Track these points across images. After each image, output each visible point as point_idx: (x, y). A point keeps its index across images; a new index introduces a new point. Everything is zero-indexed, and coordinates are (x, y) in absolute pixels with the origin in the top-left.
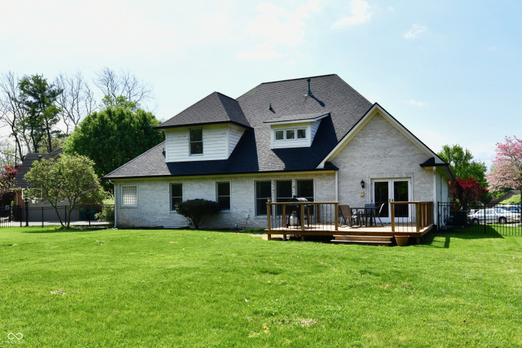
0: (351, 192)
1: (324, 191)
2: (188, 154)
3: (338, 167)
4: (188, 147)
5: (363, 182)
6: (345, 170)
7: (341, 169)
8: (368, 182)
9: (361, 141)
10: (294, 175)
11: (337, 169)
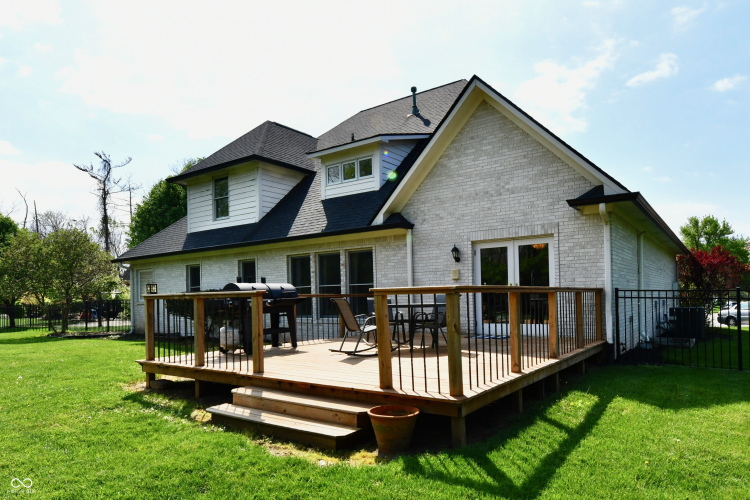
0: (436, 271)
1: (390, 272)
2: (211, 217)
3: (412, 221)
4: (211, 207)
5: (455, 250)
6: (425, 226)
7: (418, 226)
8: (466, 250)
9: (452, 164)
10: (343, 242)
11: (410, 226)
